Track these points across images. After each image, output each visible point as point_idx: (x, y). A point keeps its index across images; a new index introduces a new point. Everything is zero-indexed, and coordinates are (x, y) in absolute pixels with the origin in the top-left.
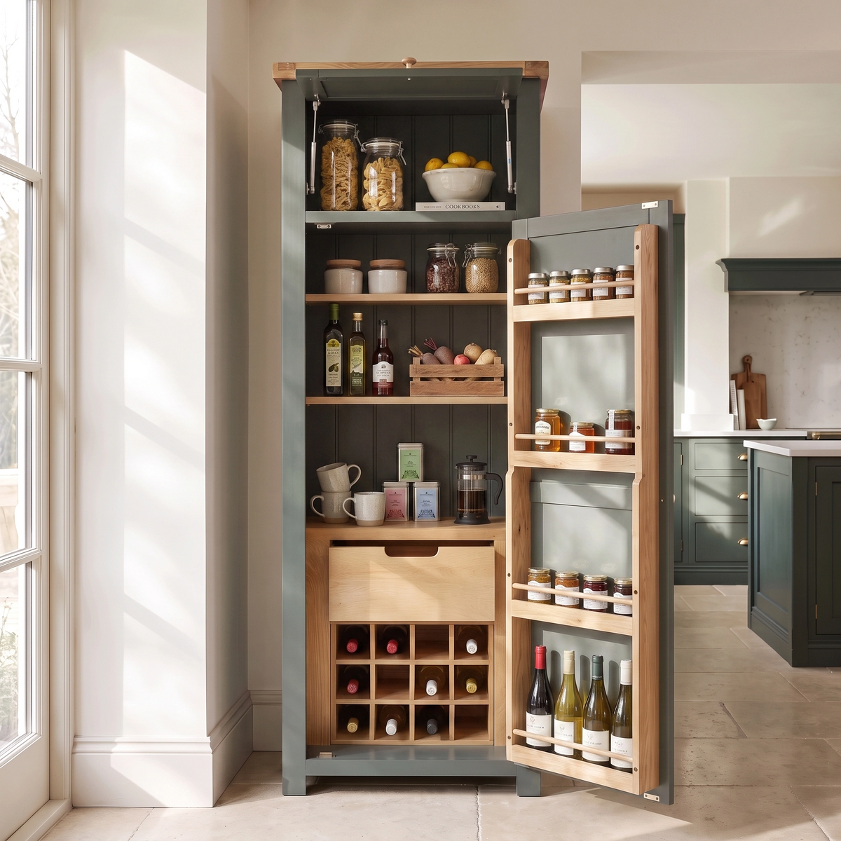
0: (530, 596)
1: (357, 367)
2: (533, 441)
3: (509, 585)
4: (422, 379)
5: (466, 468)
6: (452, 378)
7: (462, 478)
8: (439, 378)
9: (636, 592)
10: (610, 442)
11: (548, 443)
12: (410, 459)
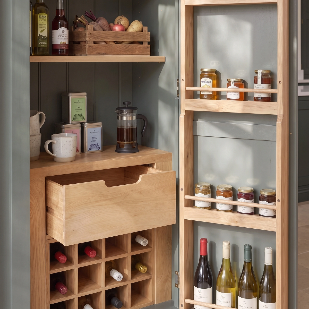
0: (197, 204)
1: (43, 31)
2: (195, 92)
3: (183, 196)
4: (95, 42)
5: (125, 112)
6: (115, 42)
7: (122, 118)
8: (105, 42)
9: (279, 201)
10: (257, 92)
11: (211, 93)
12: (78, 105)
